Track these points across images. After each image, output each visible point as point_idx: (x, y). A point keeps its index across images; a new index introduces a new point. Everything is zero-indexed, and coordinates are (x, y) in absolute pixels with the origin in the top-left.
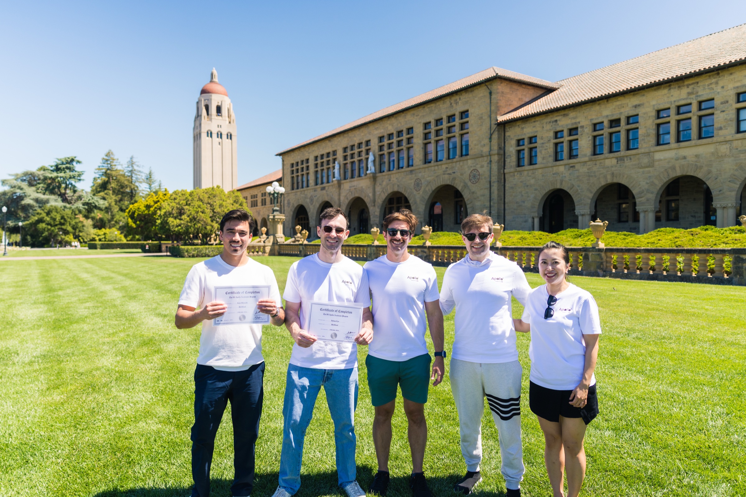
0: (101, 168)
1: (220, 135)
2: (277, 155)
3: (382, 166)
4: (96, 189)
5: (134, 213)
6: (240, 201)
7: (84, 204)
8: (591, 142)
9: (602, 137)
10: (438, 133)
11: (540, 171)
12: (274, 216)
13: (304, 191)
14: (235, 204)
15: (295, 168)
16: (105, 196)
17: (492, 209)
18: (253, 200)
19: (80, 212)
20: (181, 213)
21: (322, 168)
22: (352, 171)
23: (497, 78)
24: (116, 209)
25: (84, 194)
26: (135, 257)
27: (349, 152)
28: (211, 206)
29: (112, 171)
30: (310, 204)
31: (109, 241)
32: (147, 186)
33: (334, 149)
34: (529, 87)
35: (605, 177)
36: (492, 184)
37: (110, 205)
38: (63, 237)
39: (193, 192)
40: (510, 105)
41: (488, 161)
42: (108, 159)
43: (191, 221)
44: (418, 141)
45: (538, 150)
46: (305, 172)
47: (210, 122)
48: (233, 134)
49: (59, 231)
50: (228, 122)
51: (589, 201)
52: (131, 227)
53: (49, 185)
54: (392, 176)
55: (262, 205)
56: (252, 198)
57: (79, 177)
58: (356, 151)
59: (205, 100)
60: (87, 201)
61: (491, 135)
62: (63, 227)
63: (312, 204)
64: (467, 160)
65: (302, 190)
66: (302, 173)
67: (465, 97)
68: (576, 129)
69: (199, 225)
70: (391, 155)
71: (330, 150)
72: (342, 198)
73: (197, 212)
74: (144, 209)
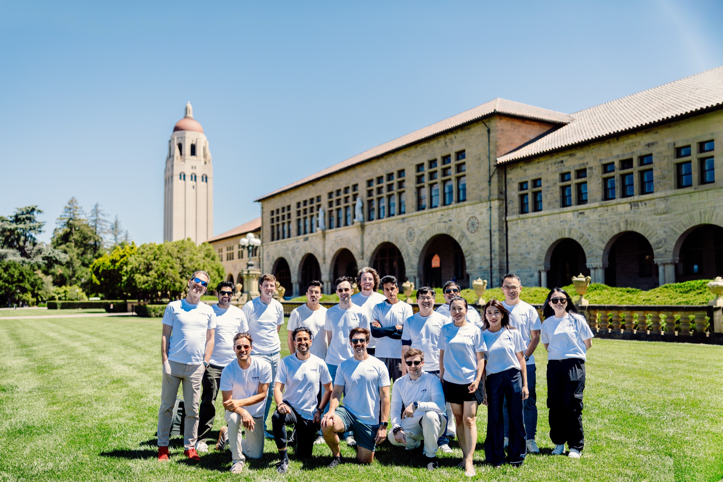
0: (63, 217)
1: (194, 177)
2: (256, 201)
3: (371, 213)
4: (57, 241)
5: (98, 268)
6: (212, 255)
7: (44, 259)
8: (601, 185)
9: (613, 179)
10: (432, 175)
11: (546, 218)
12: (248, 271)
13: (285, 242)
14: (206, 258)
15: (275, 216)
16: (67, 249)
17: (493, 261)
18: (229, 252)
19: (39, 267)
20: (148, 268)
21: (305, 216)
22: (338, 219)
23: (496, 115)
24: (77, 263)
25: (44, 247)
26: (99, 317)
27: (335, 198)
28: (181, 261)
29: (74, 220)
30: (291, 257)
31: (69, 300)
32: (112, 237)
33: (318, 195)
34: (533, 123)
35: (618, 225)
36: (492, 233)
37: (71, 259)
38: (20, 295)
39: (161, 246)
40: (511, 144)
41: (488, 207)
42: (71, 206)
43: (159, 277)
44: (410, 185)
45: (543, 194)
46: (286, 221)
47: (183, 163)
48: (208, 176)
49: (17, 289)
50: (203, 163)
51: (601, 252)
52: (95, 284)
53: (7, 238)
54: (382, 224)
55: (239, 258)
56: (227, 250)
57: (39, 229)
58: (342, 196)
59: (178, 138)
60: (47, 255)
61: (490, 177)
62: (21, 284)
63: (293, 257)
64: (464, 206)
65: (283, 240)
66: (283, 221)
67: (461, 135)
68: (584, 170)
69: (168, 282)
70: (381, 201)
71: (314, 195)
72: (327, 250)
73: (166, 268)
74: (110, 264)
